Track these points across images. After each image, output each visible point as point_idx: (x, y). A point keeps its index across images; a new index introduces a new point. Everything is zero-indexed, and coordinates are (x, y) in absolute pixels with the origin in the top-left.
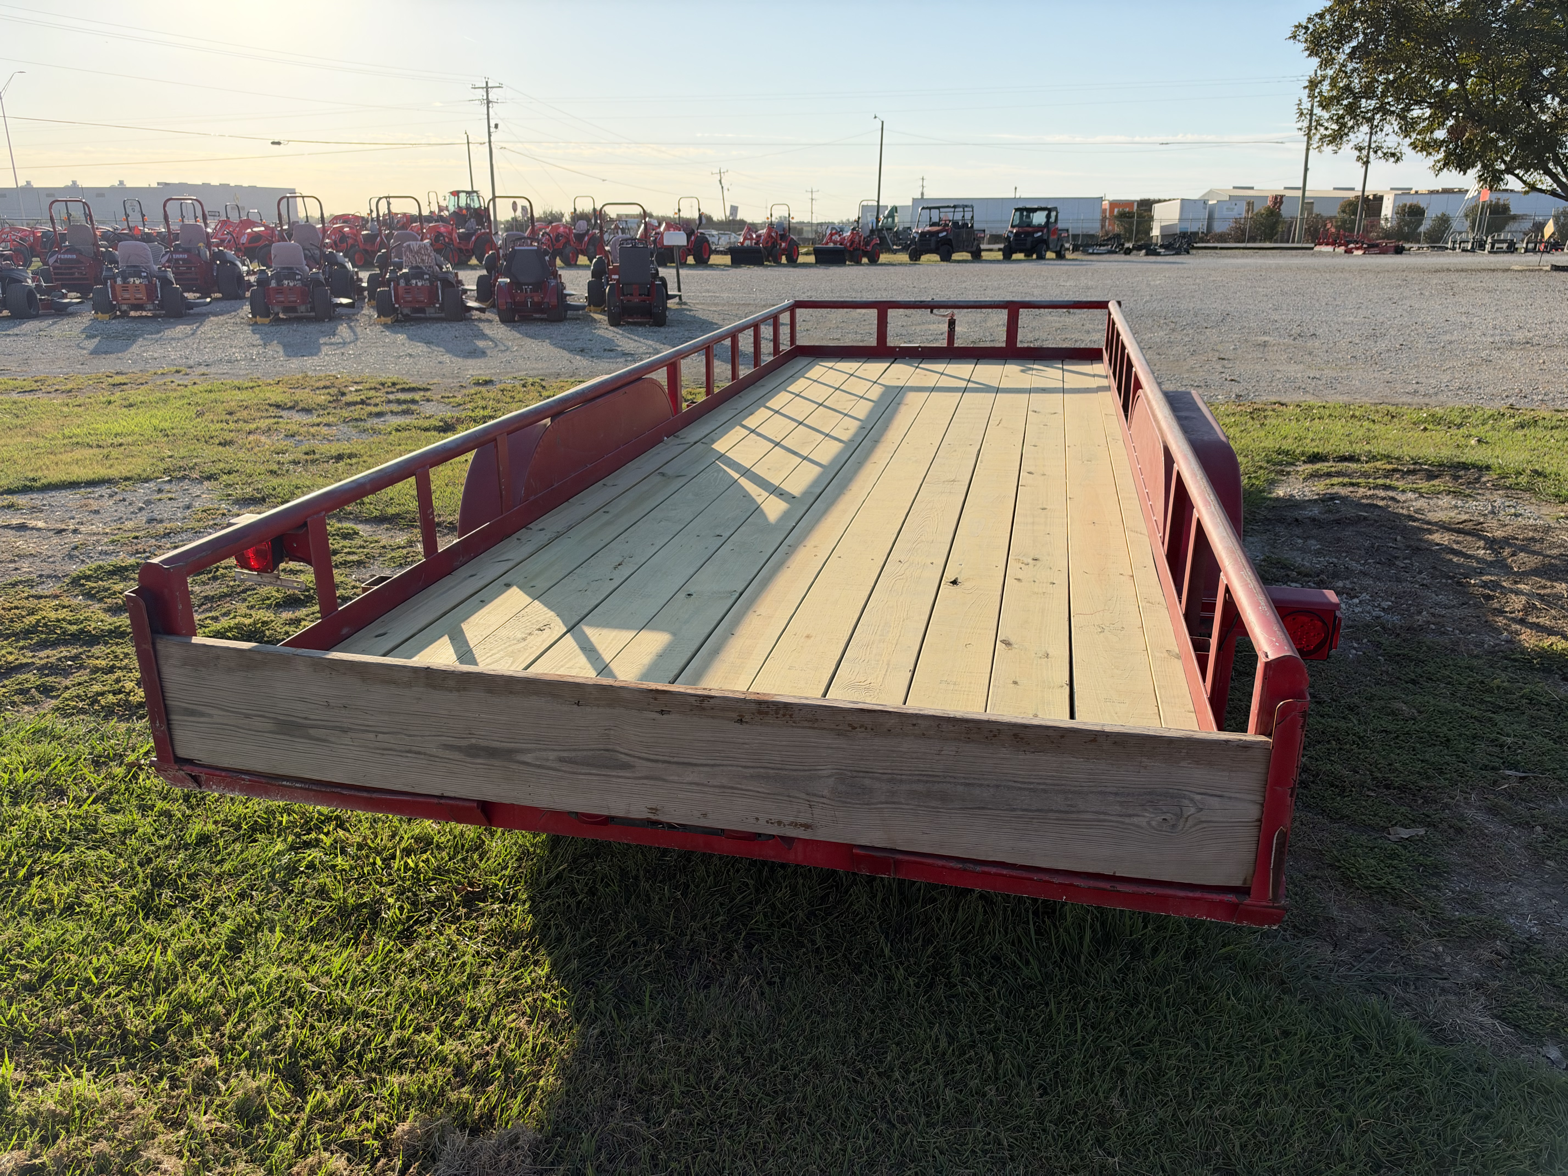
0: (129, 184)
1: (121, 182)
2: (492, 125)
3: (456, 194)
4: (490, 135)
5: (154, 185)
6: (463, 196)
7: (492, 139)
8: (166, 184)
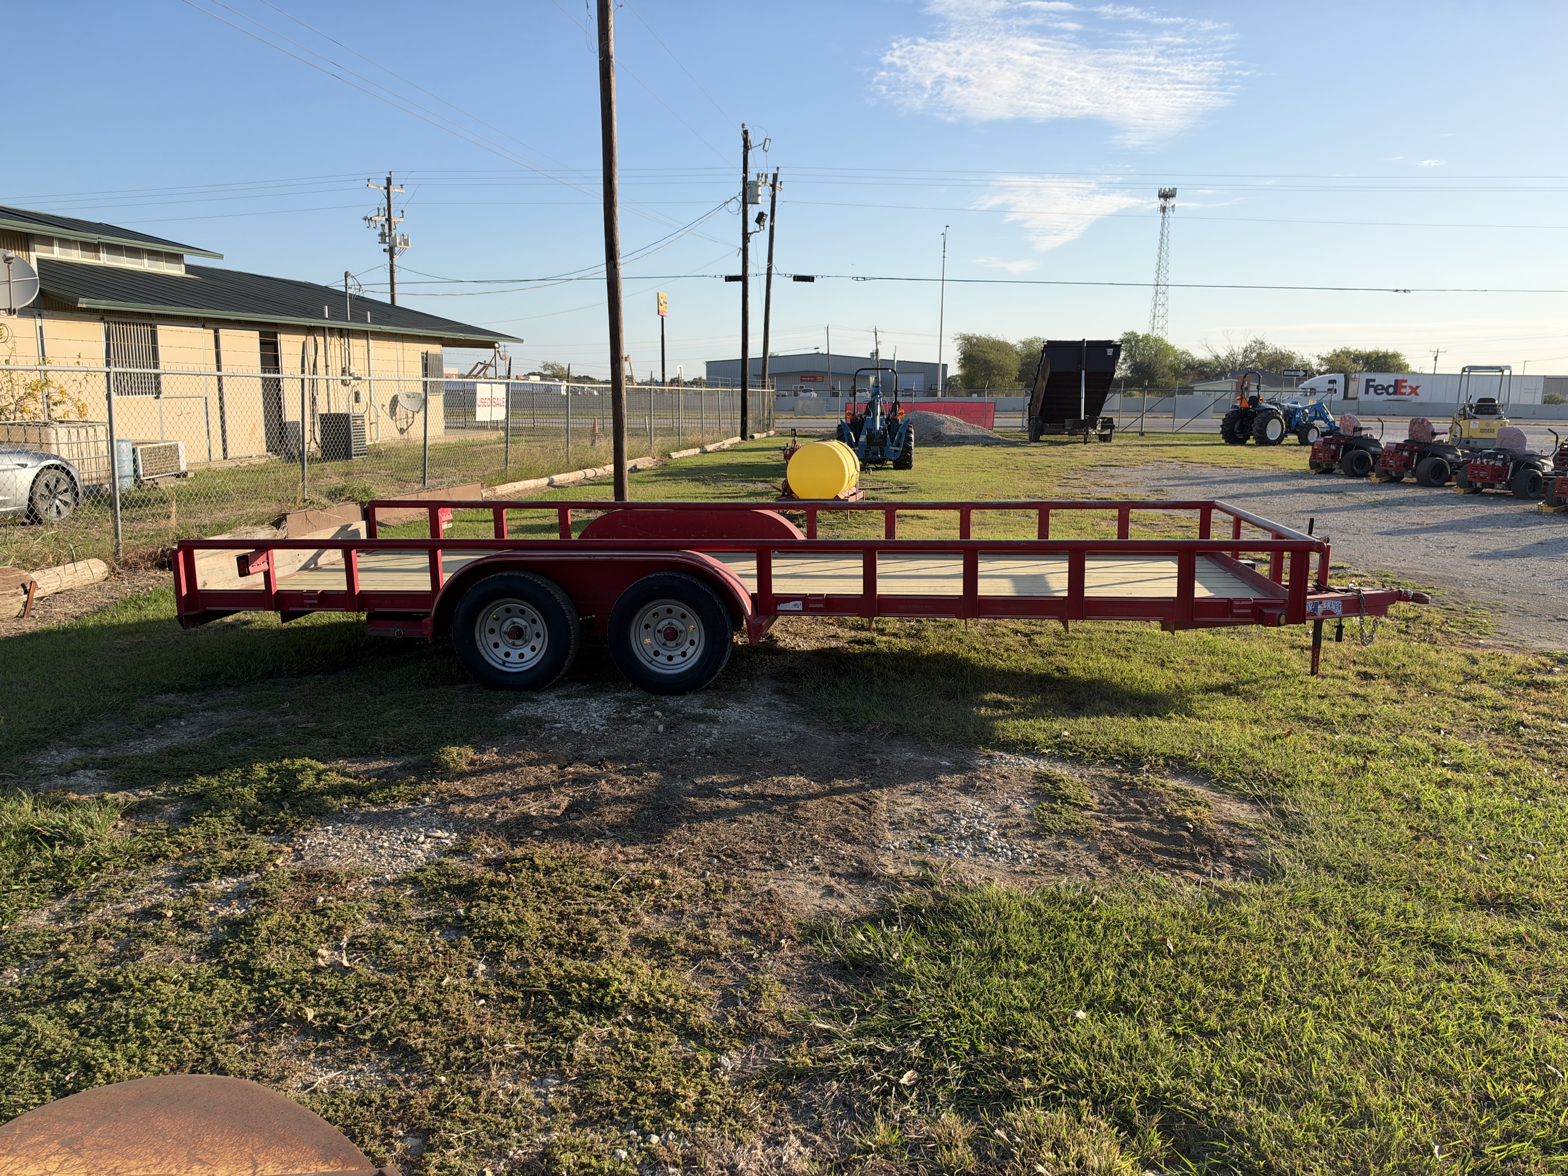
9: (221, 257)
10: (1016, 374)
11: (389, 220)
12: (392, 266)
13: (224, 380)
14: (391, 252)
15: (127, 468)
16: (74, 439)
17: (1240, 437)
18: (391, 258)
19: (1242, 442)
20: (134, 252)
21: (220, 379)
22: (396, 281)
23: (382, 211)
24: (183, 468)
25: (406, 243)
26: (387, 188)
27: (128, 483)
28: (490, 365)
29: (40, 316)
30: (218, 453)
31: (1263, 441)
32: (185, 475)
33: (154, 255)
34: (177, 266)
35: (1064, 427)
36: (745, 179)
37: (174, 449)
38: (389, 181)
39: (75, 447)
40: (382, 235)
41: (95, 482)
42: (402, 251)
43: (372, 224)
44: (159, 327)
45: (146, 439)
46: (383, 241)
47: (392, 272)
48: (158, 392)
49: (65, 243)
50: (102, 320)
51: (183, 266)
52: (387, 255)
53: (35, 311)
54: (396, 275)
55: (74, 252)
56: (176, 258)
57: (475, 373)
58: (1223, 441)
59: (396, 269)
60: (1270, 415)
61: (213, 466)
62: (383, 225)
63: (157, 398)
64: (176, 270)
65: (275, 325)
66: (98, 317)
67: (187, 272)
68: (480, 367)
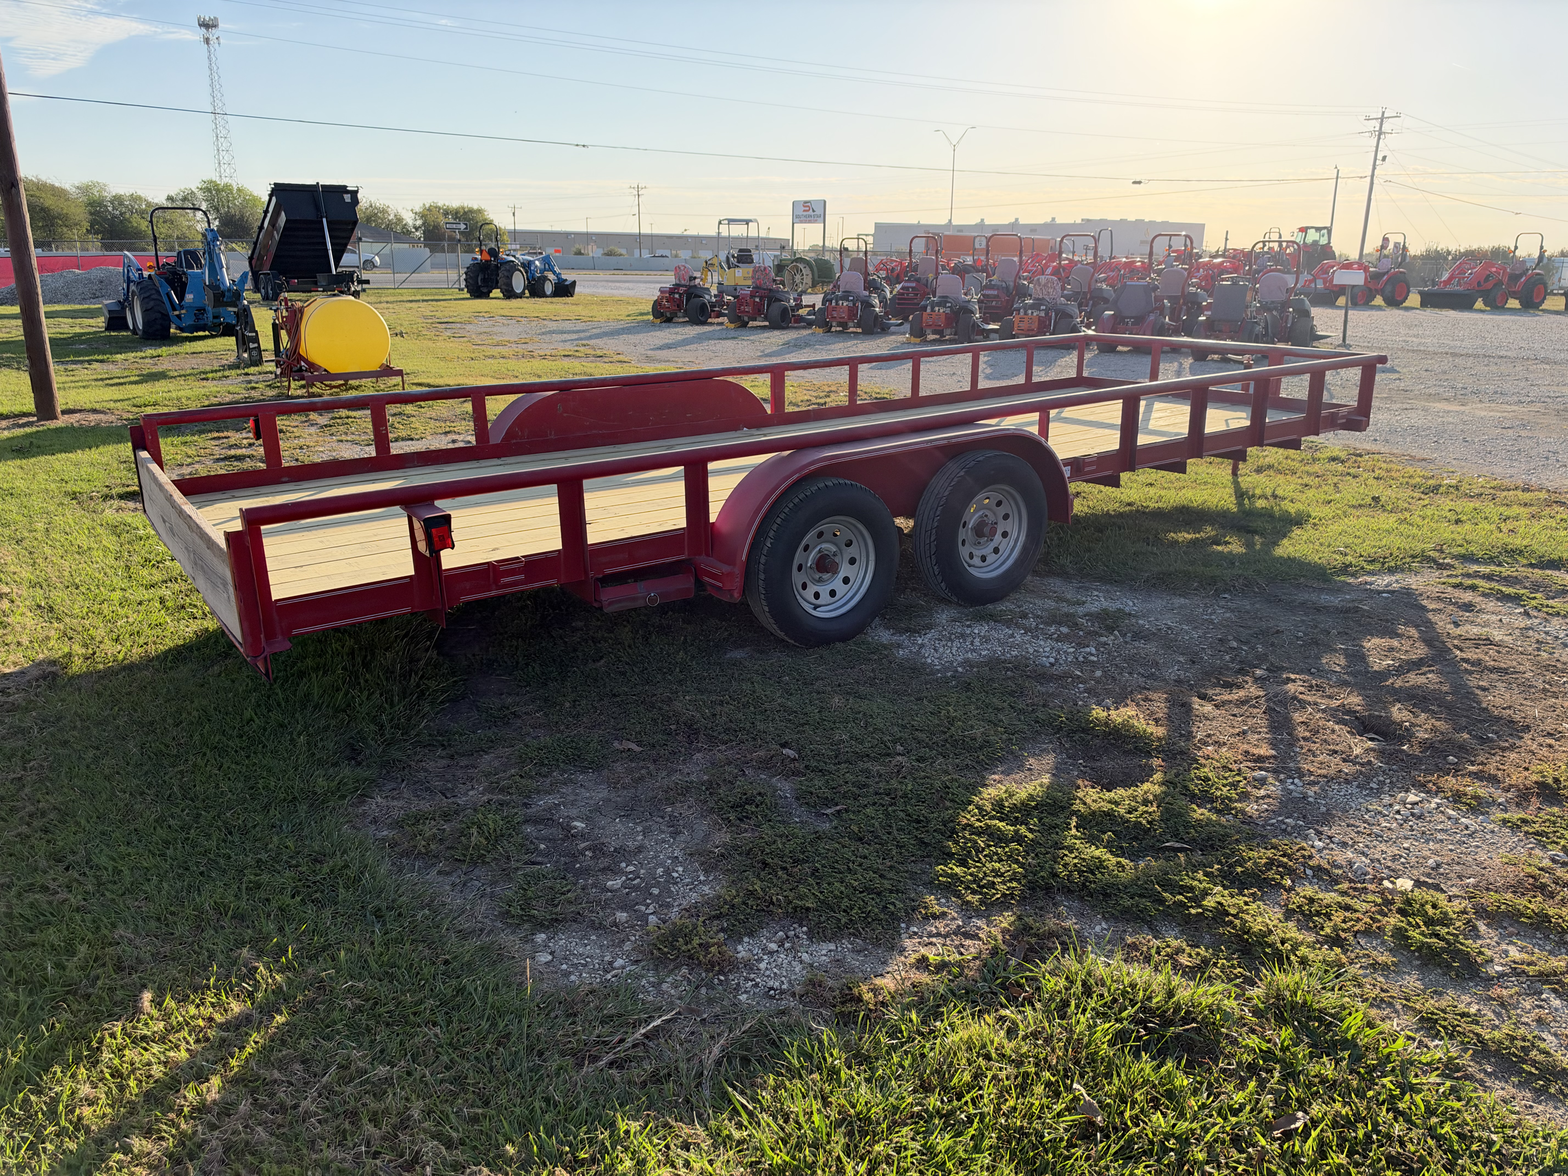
0: (1059, 221)
1: (1053, 219)
2: (1380, 157)
3: (1304, 230)
4: (1374, 168)
5: (1079, 221)
6: (1311, 232)
7: (1376, 172)
8: (1088, 220)
10: (86, 225)
17: (485, 290)
19: (485, 295)
31: (509, 294)
35: (316, 283)
58: (468, 296)
60: (512, 267)
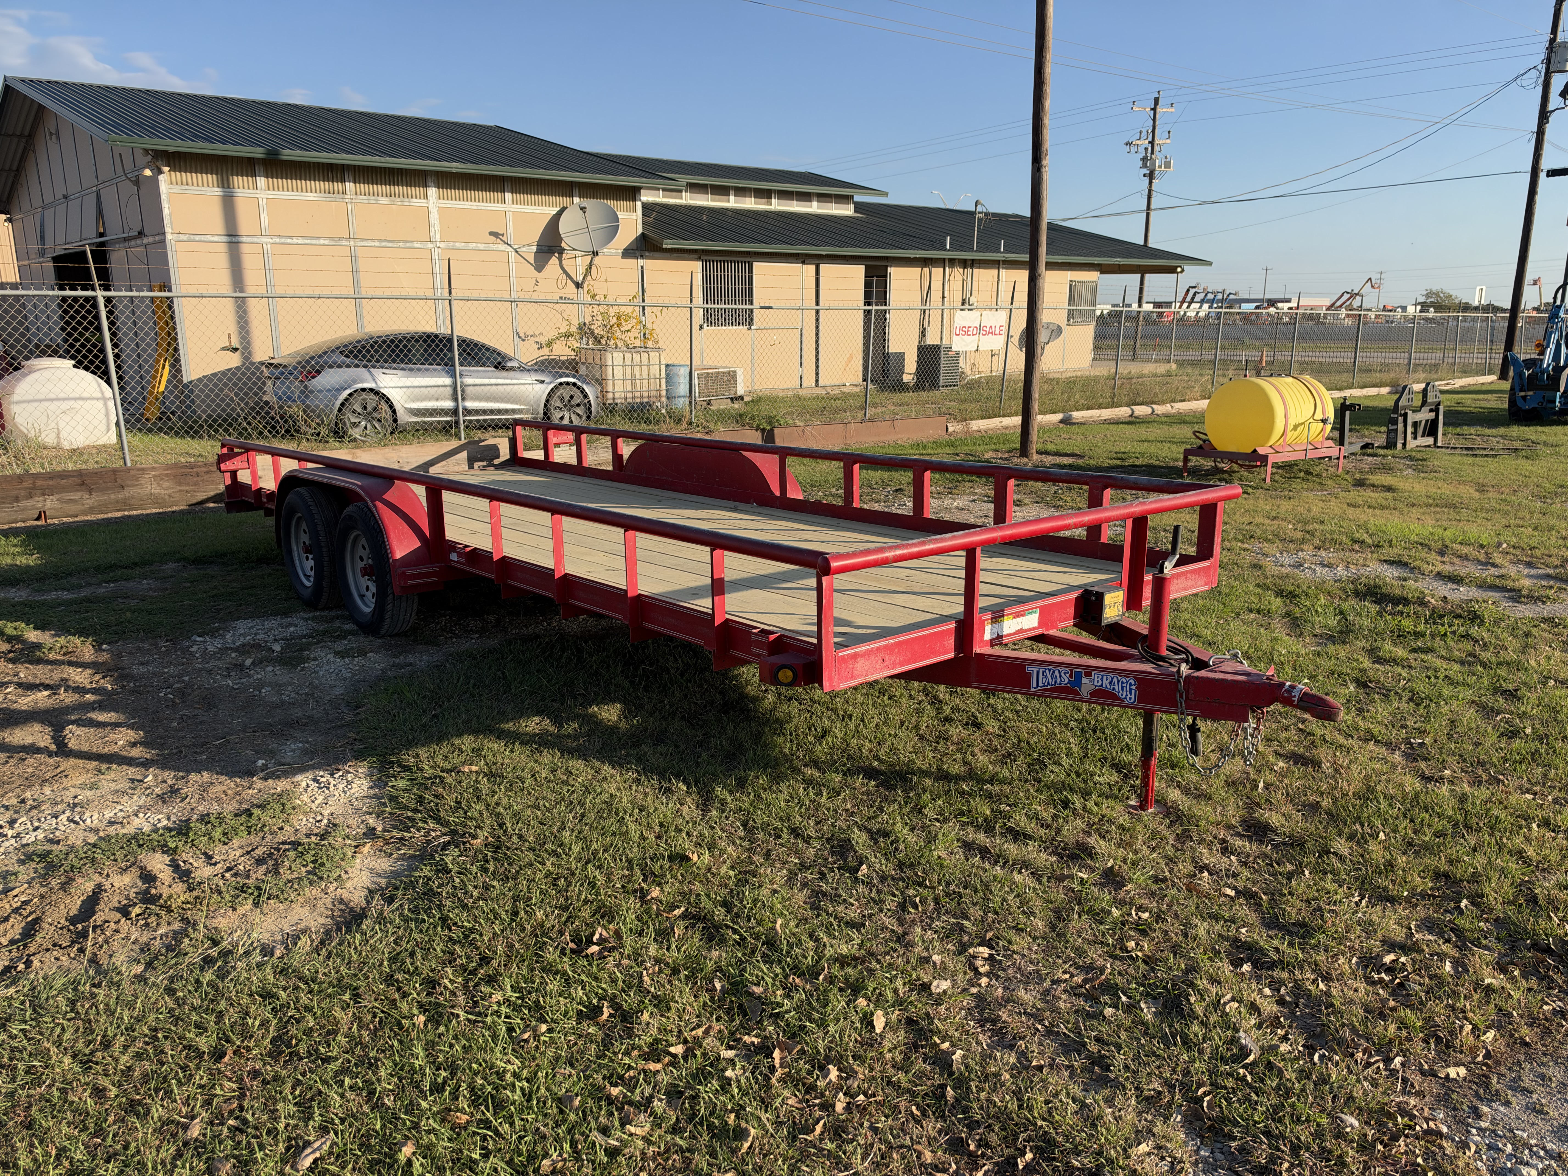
9: (886, 194)
11: (1152, 143)
12: (1150, 191)
13: (821, 312)
14: (1151, 176)
15: (682, 388)
16: (628, 362)
18: (1150, 183)
20: (805, 197)
21: (817, 312)
22: (1152, 206)
23: (1144, 134)
24: (740, 391)
25: (1167, 165)
26: (1154, 109)
27: (682, 403)
28: (1357, 294)
29: (642, 257)
30: (809, 381)
32: (741, 398)
33: (823, 197)
34: (846, 206)
36: (1552, 41)
37: (733, 376)
38: (1157, 101)
39: (628, 370)
40: (1144, 159)
41: (646, 400)
42: (1162, 174)
43: (1133, 149)
44: (755, 264)
45: (713, 365)
46: (1144, 166)
47: (1149, 197)
48: (751, 323)
49: (741, 192)
50: (699, 259)
51: (852, 206)
52: (1147, 180)
53: (638, 253)
54: (1153, 200)
55: (748, 200)
56: (845, 199)
57: (1339, 303)
59: (1154, 194)
61: (803, 392)
62: (1146, 149)
63: (750, 329)
64: (846, 211)
65: (887, 258)
66: (696, 256)
67: (855, 211)
68: (1346, 296)
